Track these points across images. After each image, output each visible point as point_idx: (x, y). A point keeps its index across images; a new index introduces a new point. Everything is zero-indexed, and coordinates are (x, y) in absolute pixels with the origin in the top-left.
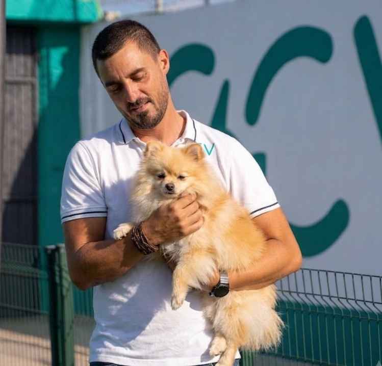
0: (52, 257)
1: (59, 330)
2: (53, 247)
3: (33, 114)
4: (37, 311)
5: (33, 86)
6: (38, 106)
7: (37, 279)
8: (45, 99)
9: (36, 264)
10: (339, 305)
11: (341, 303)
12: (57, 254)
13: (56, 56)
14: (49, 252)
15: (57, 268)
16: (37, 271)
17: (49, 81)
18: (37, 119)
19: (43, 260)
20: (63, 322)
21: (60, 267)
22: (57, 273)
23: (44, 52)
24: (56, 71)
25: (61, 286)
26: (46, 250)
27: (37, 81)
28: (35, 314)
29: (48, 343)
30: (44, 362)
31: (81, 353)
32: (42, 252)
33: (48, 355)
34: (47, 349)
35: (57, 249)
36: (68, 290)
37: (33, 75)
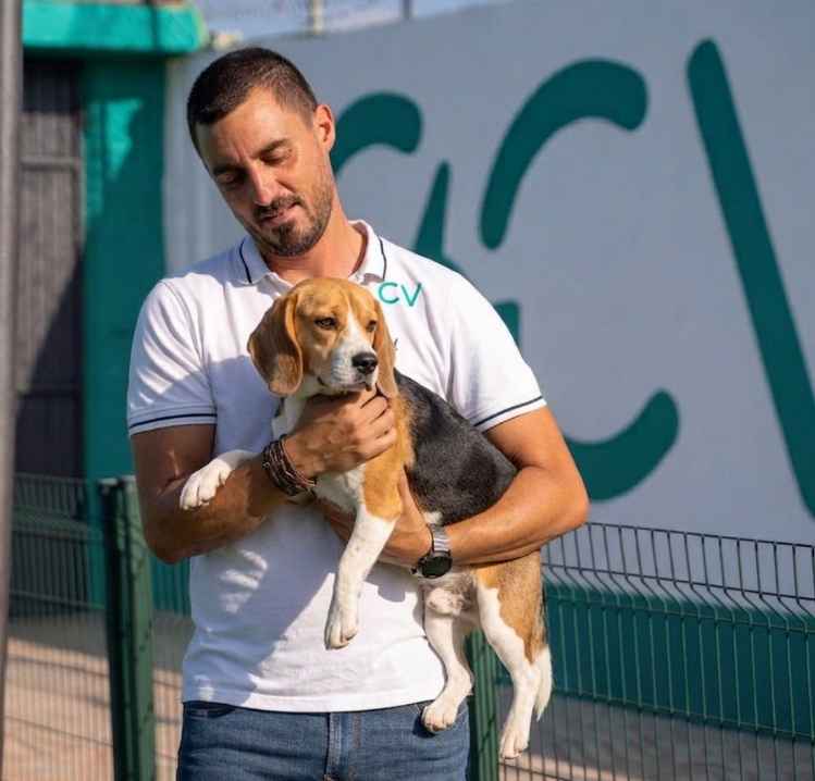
0: (111, 501)
2: (112, 481)
3: (75, 227)
4: (81, 603)
5: (74, 174)
6: (84, 213)
7: (82, 543)
8: (98, 198)
9: (80, 514)
11: (663, 589)
12: (120, 495)
13: (118, 115)
14: (106, 491)
15: (120, 522)
16: (82, 527)
17: (106, 163)
18: (82, 238)
19: (94, 507)
20: (131, 625)
21: (126, 519)
22: (121, 532)
23: (95, 108)
24: (119, 146)
25: (129, 556)
26: (100, 487)
27: (82, 165)
28: (78, 609)
29: (102, 666)
30: (96, 701)
31: (167, 685)
32: (91, 490)
33: (103, 689)
34: (101, 675)
35: (121, 485)
36: (141, 563)
37: (75, 151)
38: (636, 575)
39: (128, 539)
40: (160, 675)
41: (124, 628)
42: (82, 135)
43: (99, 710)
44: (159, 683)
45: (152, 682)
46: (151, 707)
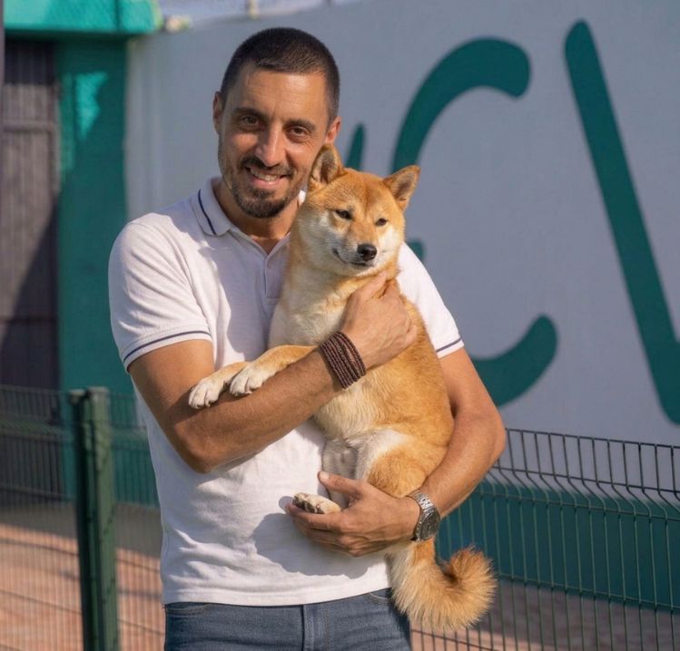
0: (80, 407)
1: (91, 526)
2: (79, 392)
3: (51, 180)
4: (56, 494)
5: (50, 134)
6: (59, 167)
7: (56, 444)
8: (70, 156)
9: (55, 419)
10: (541, 484)
11: (545, 482)
12: (87, 404)
13: (87, 87)
14: (75, 401)
15: (87, 426)
16: (56, 430)
17: (76, 127)
18: (57, 188)
19: (66, 413)
20: (96, 513)
21: (92, 423)
22: (88, 434)
23: (67, 80)
24: (88, 112)
25: (94, 454)
26: (70, 397)
27: (56, 129)
28: (53, 499)
29: (72, 546)
30: (68, 576)
31: (126, 563)
32: (63, 400)
33: (73, 565)
34: (72, 554)
35: (87, 396)
36: (105, 461)
37: (51, 117)
38: (522, 471)
39: (93, 440)
40: (122, 554)
41: (91, 516)
42: (56, 102)
43: (70, 583)
44: (120, 561)
45: (115, 560)
46: (113, 581)
